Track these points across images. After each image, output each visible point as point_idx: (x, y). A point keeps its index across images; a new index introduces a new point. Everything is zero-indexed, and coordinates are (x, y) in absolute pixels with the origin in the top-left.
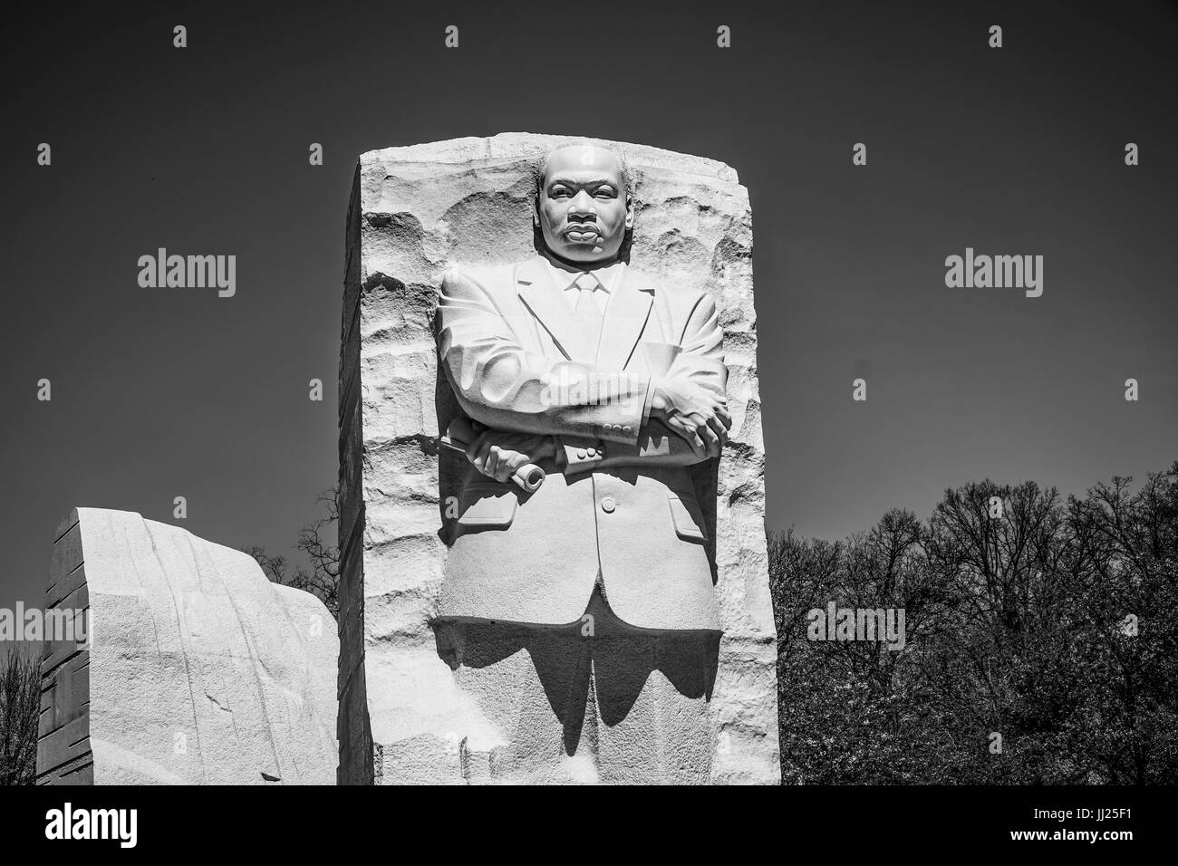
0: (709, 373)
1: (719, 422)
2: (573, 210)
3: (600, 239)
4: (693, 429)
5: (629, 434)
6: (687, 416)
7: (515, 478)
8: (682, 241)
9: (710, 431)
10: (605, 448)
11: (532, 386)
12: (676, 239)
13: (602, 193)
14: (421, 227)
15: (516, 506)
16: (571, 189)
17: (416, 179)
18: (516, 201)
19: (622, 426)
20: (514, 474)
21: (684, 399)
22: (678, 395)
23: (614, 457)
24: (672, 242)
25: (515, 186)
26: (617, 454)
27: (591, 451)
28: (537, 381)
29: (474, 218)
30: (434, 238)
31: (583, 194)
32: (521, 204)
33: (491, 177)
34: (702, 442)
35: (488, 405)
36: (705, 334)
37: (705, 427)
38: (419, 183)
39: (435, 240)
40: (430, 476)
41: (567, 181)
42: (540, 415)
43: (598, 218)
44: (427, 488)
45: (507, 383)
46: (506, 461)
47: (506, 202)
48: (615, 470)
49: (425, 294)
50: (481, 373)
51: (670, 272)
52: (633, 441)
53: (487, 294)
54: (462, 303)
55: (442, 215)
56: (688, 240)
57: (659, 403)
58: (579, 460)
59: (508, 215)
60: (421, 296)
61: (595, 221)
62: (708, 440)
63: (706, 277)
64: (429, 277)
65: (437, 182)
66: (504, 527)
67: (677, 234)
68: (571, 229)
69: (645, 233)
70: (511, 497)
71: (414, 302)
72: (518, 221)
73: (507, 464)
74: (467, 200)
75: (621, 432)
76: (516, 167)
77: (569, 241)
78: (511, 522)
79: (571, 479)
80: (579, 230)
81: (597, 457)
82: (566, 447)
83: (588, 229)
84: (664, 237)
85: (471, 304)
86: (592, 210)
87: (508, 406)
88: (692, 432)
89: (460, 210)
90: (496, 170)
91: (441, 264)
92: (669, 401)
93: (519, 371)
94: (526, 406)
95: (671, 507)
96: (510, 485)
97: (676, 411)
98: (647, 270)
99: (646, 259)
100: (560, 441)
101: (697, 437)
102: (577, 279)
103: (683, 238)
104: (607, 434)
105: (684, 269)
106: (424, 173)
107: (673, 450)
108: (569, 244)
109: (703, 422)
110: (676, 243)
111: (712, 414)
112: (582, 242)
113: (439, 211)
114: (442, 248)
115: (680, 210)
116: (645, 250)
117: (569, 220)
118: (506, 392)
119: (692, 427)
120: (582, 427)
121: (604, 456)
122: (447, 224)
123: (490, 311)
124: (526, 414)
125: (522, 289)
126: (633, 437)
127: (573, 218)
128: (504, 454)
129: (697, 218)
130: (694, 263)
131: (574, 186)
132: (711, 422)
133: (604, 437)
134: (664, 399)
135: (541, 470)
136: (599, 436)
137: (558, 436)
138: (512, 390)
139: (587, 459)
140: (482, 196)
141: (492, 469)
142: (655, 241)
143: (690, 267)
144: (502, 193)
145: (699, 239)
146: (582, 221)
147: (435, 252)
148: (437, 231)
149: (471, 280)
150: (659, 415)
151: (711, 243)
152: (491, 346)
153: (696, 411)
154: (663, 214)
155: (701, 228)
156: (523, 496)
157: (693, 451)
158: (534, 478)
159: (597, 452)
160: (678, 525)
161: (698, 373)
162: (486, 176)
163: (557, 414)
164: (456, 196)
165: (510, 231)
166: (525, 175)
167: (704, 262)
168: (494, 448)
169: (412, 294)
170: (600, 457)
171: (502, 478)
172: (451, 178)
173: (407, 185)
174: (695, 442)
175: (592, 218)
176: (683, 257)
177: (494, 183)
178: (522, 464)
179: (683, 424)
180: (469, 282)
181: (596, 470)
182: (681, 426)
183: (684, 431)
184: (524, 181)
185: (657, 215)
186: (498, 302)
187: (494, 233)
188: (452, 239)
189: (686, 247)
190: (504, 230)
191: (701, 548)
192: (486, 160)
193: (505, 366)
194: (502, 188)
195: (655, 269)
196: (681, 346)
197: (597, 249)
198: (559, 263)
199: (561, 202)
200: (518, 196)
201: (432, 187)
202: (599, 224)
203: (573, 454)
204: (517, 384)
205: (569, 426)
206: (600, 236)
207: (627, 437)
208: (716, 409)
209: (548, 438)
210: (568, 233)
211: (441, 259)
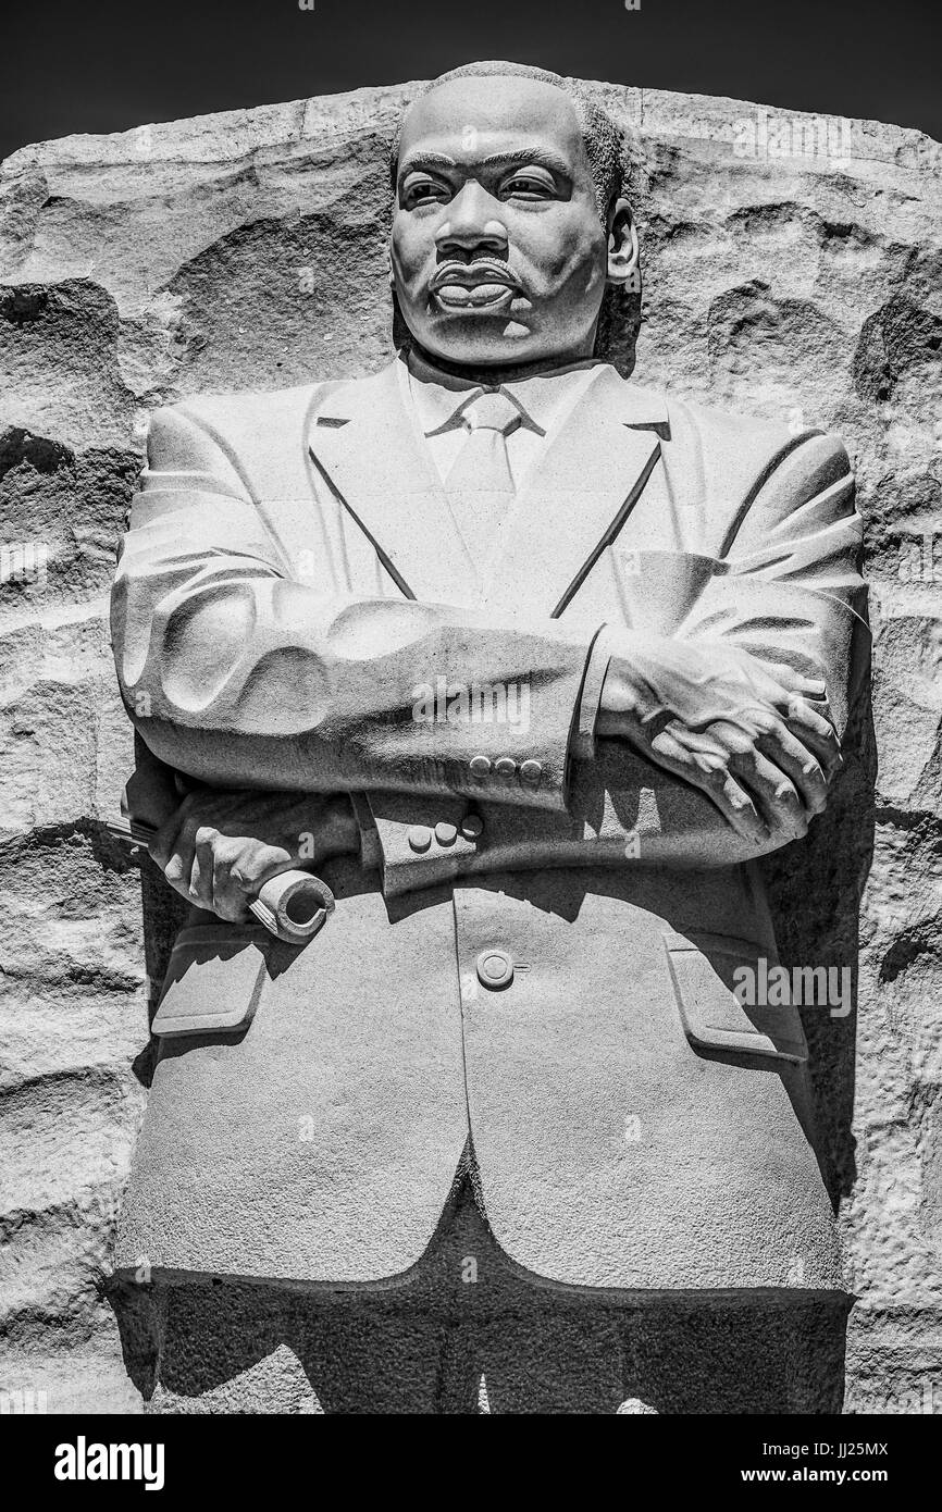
0: (786, 623)
1: (792, 743)
2: (445, 230)
3: (524, 303)
4: (718, 763)
5: (540, 779)
6: (700, 729)
7: (258, 908)
8: (773, 310)
9: (765, 767)
10: (483, 820)
11: (284, 667)
12: (759, 305)
13: (524, 186)
14: (115, 311)
15: (260, 980)
16: (447, 181)
17: (115, 199)
18: (350, 234)
19: (517, 759)
20: (253, 897)
21: (688, 684)
22: (676, 677)
23: (511, 843)
24: (749, 313)
25: (347, 198)
26: (515, 835)
27: (446, 830)
28: (296, 654)
29: (248, 283)
30: (143, 334)
31: (472, 190)
32: (364, 241)
33: (292, 182)
34: (745, 798)
35: (179, 720)
36: (798, 530)
37: (749, 756)
38: (123, 208)
39: (147, 340)
40: (115, 921)
41: (432, 162)
42: (305, 741)
43: (513, 251)
44: (108, 953)
45: (224, 662)
46: (231, 864)
47: (326, 238)
48: (517, 879)
49: (121, 473)
50: (160, 639)
51: (740, 388)
52: (554, 800)
53: (228, 451)
54: (170, 479)
55: (168, 279)
56: (789, 307)
57: (620, 695)
58: (414, 856)
59: (331, 269)
60: (113, 481)
61: (503, 255)
62: (764, 792)
63: (838, 398)
64: (129, 430)
65: (168, 203)
66: (232, 1036)
67: (762, 294)
68: (442, 280)
69: (672, 294)
70: (251, 957)
71: (97, 495)
72: (355, 283)
73: (234, 872)
74: (233, 240)
75: (516, 775)
76: (353, 154)
77: (441, 311)
78: (247, 1022)
79: (402, 905)
80: (461, 279)
81: (462, 845)
82: (381, 823)
83: (481, 276)
84: (725, 301)
85: (186, 480)
86: (492, 228)
87: (225, 720)
88: (718, 772)
89: (215, 265)
90: (308, 164)
91: (158, 397)
92: (647, 690)
93: (252, 626)
94: (271, 719)
95: (672, 969)
96: (249, 929)
97: (668, 717)
98: (679, 385)
99: (676, 357)
100: (364, 805)
101: (732, 785)
102: (464, 406)
103: (776, 303)
104: (480, 782)
105: (780, 380)
106: (143, 186)
107: (672, 821)
108: (444, 318)
109: (743, 743)
110: (758, 317)
111: (770, 720)
112: (470, 310)
113: (163, 269)
114: (160, 357)
115: (772, 237)
116: (674, 335)
117: (441, 257)
118: (222, 683)
119: (712, 757)
120: (413, 767)
121: (483, 843)
122: (179, 300)
123: (229, 493)
124: (270, 739)
125: (322, 439)
126: (551, 788)
127: (450, 249)
128: (226, 847)
129: (817, 253)
130: (806, 365)
131: (450, 173)
132: (768, 743)
133: (475, 791)
134: (635, 686)
135: (321, 887)
136: (462, 790)
137: (361, 794)
138: (235, 678)
139: (436, 850)
140: (271, 227)
141: (204, 888)
142: (700, 311)
143: (794, 374)
144: (316, 217)
145: (821, 305)
146: (468, 256)
147: (145, 369)
148: (150, 318)
149: (197, 421)
150: (623, 727)
151: (853, 316)
152: (194, 572)
153: (728, 714)
154: (726, 247)
155: (826, 278)
156: (280, 954)
157: (728, 823)
158: (301, 906)
159: (460, 833)
160: (690, 1018)
161: (755, 623)
162: (284, 181)
163: (344, 739)
164: (207, 233)
165: (336, 309)
166: (373, 168)
167: (834, 362)
168: (204, 833)
169: (92, 475)
170: (473, 846)
171: (228, 911)
172: (202, 193)
173: (94, 216)
174: (726, 798)
175: (493, 247)
176: (779, 351)
177: (297, 195)
178: (270, 870)
179: (691, 750)
180: (192, 428)
181: (465, 879)
182: (685, 756)
183: (694, 767)
184: (369, 184)
185: (708, 251)
186: (249, 470)
187: (297, 316)
188: (189, 334)
189: (785, 324)
190: (320, 306)
191: (772, 1079)
192: (289, 145)
193: (223, 620)
194: (319, 204)
195: (701, 382)
196: (725, 560)
197: (514, 329)
198: (431, 370)
199: (422, 216)
200: (353, 220)
201: (158, 215)
202: (517, 264)
203: (397, 840)
204: (244, 663)
205: (381, 766)
206: (519, 293)
207: (535, 788)
208: (782, 708)
209: (338, 800)
210: (436, 291)
211: (157, 384)
